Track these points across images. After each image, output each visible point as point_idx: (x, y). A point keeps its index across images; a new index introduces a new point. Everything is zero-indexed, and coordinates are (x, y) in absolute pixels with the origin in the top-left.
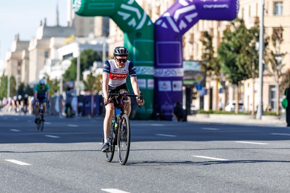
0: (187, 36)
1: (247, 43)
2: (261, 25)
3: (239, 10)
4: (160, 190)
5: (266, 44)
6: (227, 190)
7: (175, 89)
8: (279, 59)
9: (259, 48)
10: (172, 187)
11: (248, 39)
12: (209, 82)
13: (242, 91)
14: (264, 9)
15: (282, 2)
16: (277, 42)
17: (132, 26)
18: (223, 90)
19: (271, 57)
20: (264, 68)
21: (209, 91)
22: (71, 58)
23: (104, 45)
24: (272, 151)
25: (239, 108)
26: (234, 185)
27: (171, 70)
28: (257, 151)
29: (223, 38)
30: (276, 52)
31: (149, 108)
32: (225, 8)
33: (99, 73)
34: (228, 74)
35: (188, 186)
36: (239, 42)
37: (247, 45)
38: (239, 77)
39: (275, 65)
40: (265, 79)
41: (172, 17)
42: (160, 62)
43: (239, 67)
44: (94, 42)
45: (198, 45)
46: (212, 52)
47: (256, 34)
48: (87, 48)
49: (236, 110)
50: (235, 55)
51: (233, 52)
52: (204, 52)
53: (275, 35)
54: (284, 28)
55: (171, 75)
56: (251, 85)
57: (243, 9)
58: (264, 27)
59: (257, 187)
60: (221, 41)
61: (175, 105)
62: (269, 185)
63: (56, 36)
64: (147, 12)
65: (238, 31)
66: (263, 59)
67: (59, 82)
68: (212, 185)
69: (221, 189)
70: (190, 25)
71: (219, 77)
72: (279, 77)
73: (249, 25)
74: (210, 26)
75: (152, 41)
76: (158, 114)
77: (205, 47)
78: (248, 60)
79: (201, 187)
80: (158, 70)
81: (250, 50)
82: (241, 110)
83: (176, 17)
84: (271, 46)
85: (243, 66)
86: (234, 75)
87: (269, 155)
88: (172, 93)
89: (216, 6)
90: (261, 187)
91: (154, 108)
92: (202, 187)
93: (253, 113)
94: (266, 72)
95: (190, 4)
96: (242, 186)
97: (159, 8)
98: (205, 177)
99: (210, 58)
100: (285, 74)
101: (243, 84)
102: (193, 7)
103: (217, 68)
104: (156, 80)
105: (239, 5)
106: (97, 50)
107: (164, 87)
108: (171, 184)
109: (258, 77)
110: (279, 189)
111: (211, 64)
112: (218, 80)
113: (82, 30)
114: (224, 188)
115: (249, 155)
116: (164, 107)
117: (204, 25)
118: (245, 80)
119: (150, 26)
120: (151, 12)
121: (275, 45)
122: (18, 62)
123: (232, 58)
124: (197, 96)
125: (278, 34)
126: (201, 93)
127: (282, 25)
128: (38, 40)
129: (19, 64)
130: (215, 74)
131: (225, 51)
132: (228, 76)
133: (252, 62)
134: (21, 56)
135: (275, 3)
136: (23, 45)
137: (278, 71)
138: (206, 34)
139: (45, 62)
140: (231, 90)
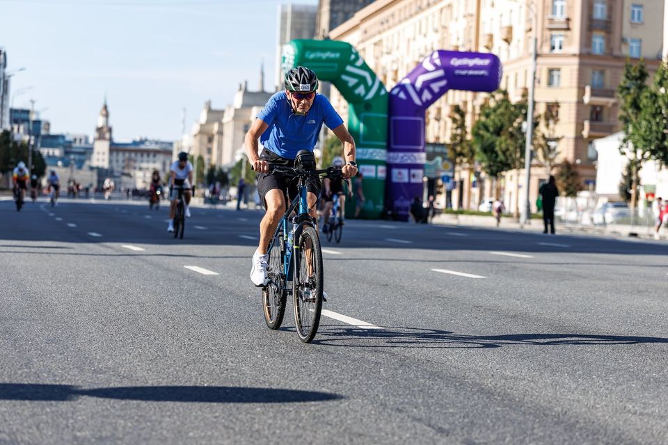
0: (432, 110)
1: (511, 122)
2: (530, 99)
3: (501, 78)
4: (387, 313)
5: (535, 125)
6: (475, 316)
7: (413, 180)
8: (552, 144)
9: (526, 129)
10: (403, 310)
11: (513, 117)
12: (459, 172)
13: (502, 185)
14: (535, 78)
15: (559, 70)
17: (359, 94)
18: (477, 184)
19: (542, 142)
20: (533, 155)
21: (458, 184)
24: (538, 267)
26: (485, 309)
27: (409, 154)
28: (517, 265)
29: (480, 115)
30: (550, 135)
31: (379, 204)
32: (483, 76)
34: (485, 161)
35: (424, 310)
36: (500, 120)
37: (511, 125)
38: (498, 167)
39: (547, 152)
40: (533, 171)
41: (413, 85)
42: (395, 144)
43: (500, 153)
45: (446, 123)
46: (464, 132)
47: (523, 111)
50: (494, 138)
51: (492, 133)
52: (454, 132)
53: (549, 114)
54: (561, 105)
55: (409, 162)
56: (515, 178)
57: (507, 78)
58: (534, 103)
59: (514, 314)
60: (477, 118)
61: (413, 201)
62: (530, 312)
64: (380, 77)
65: (498, 107)
66: (532, 143)
68: (455, 309)
69: (467, 315)
70: (436, 96)
71: (472, 166)
73: (515, 98)
74: (463, 99)
75: (385, 116)
76: (390, 213)
77: (455, 126)
78: (512, 145)
80: (392, 154)
81: (515, 133)
83: (419, 84)
84: (542, 128)
85: (504, 153)
86: (492, 163)
88: (409, 185)
89: (471, 72)
90: (520, 314)
91: (385, 204)
92: (441, 311)
93: (515, 215)
94: (534, 162)
95: (437, 68)
96: (495, 312)
97: (396, 72)
98: (446, 298)
99: (462, 141)
100: (561, 164)
101: (504, 176)
102: (441, 73)
103: (470, 154)
104: (390, 167)
105: (502, 72)
107: (400, 176)
108: (402, 306)
109: (524, 168)
110: (544, 318)
111: (463, 148)
112: (471, 170)
114: (471, 313)
115: (506, 271)
116: (398, 203)
117: (455, 97)
118: (507, 171)
119: (383, 96)
120: (385, 77)
121: (547, 125)
122: (207, 137)
123: (490, 141)
124: (443, 190)
125: (552, 111)
126: (447, 186)
127: (559, 100)
128: (236, 110)
129: (210, 140)
130: (468, 162)
131: (482, 132)
132: (484, 164)
133: (516, 148)
134: (213, 129)
135: (551, 71)
136: (215, 115)
137: (551, 160)
138: (457, 109)
139: (244, 138)
140: (487, 184)
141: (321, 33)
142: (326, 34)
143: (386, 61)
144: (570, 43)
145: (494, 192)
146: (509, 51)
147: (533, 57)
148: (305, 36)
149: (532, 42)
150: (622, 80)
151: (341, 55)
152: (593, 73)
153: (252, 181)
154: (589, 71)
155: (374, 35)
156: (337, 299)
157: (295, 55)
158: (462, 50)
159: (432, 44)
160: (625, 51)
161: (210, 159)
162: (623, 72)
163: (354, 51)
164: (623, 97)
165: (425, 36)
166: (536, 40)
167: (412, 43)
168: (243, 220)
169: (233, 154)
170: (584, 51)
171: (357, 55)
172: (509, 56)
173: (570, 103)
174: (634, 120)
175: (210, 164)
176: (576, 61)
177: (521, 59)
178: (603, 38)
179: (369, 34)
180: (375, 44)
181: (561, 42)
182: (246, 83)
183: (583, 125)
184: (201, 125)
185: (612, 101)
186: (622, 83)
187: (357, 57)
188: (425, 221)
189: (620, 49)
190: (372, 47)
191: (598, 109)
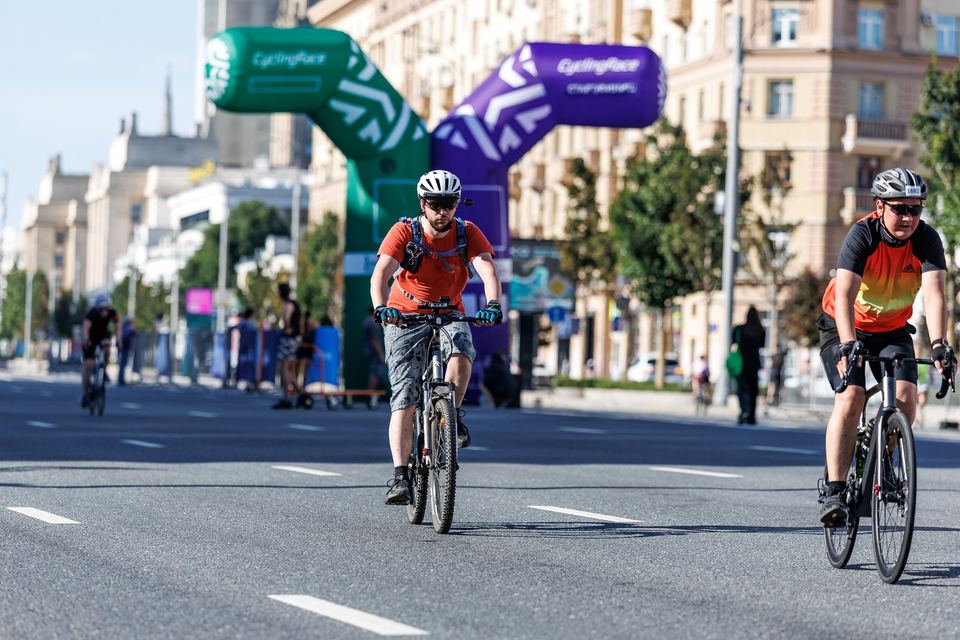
0: (526, 167)
1: (692, 192)
2: (731, 144)
3: (665, 97)
4: (434, 601)
5: (743, 197)
6: (618, 604)
8: (779, 238)
9: (724, 206)
10: (467, 594)
11: (695, 183)
12: (585, 298)
13: (676, 325)
14: (740, 100)
15: (790, 82)
16: (776, 193)
17: (369, 140)
18: (624, 324)
19: (758, 234)
21: (583, 325)
22: (203, 225)
23: (297, 192)
24: (750, 497)
25: (666, 374)
26: (638, 590)
28: (707, 494)
29: (625, 179)
30: (772, 218)
32: (626, 94)
33: (282, 268)
34: (638, 277)
35: (512, 592)
36: (668, 189)
37: (692, 199)
38: (666, 288)
39: (768, 254)
40: (739, 293)
41: (480, 119)
43: (669, 258)
44: (268, 183)
45: (555, 196)
46: (593, 215)
47: (717, 170)
48: (248, 199)
49: (659, 380)
50: (657, 226)
51: (652, 217)
52: (573, 215)
53: (771, 174)
54: (796, 155)
56: (701, 309)
57: (683, 100)
58: (740, 152)
59: (701, 598)
60: (620, 185)
61: (487, 361)
62: (734, 593)
63: (162, 163)
64: (415, 104)
65: (664, 161)
66: (736, 237)
67: (169, 293)
68: (576, 590)
69: (601, 602)
70: (530, 140)
71: (612, 286)
72: (779, 288)
73: (699, 142)
74: (592, 144)
77: (574, 202)
78: (694, 241)
79: (545, 595)
81: (699, 215)
82: (671, 380)
83: (491, 118)
84: (757, 203)
85: (678, 258)
86: (653, 280)
87: (742, 509)
90: (714, 597)
92: (548, 595)
94: (742, 275)
95: (530, 81)
96: (661, 594)
97: (450, 90)
98: (558, 566)
99: (588, 234)
100: (797, 280)
101: (679, 306)
102: (537, 91)
103: (607, 261)
106: (278, 203)
108: (464, 585)
109: (720, 288)
110: (763, 605)
111: (591, 249)
112: (610, 294)
113: (235, 148)
114: (610, 598)
115: (685, 506)
117: (575, 140)
118: (684, 295)
119: (420, 140)
120: (427, 101)
121: (768, 199)
122: (55, 232)
123: (648, 233)
124: (552, 337)
125: (778, 169)
126: (562, 328)
127: (791, 145)
128: (113, 174)
129: (61, 238)
130: (602, 277)
131: (630, 215)
132: (635, 282)
133: (703, 247)
134: (66, 216)
135: (773, 85)
136: (70, 185)
137: (776, 272)
138: (578, 167)
139: (132, 235)
140: (644, 323)
141: (291, 10)
142: (302, 13)
143: (427, 66)
144: (813, 26)
145: (659, 339)
146: (684, 44)
147: (735, 55)
148: (258, 20)
149: (733, 25)
150: (921, 104)
151: (328, 60)
152: (863, 88)
153: (149, 323)
154: (852, 85)
155: (402, 14)
156: (330, 573)
157: (230, 61)
158: (585, 41)
159: (525, 31)
160: (927, 42)
161: (60, 279)
162: (924, 85)
163: (354, 48)
164: (925, 138)
165: (510, 14)
166: (741, 20)
167: (482, 29)
168: (132, 406)
169: (109, 267)
170: (842, 42)
171: (362, 58)
172: (685, 54)
173: (814, 151)
174: (948, 186)
175: (61, 289)
176: (825, 63)
177: (710, 60)
178: (881, 14)
179: (391, 11)
180: (405, 33)
181: (793, 24)
182: (134, 116)
183: (842, 197)
184: (41, 207)
185: (901, 146)
186: (922, 110)
187: (363, 61)
188: (516, 403)
189: (917, 38)
190: (399, 38)
191: (873, 163)
